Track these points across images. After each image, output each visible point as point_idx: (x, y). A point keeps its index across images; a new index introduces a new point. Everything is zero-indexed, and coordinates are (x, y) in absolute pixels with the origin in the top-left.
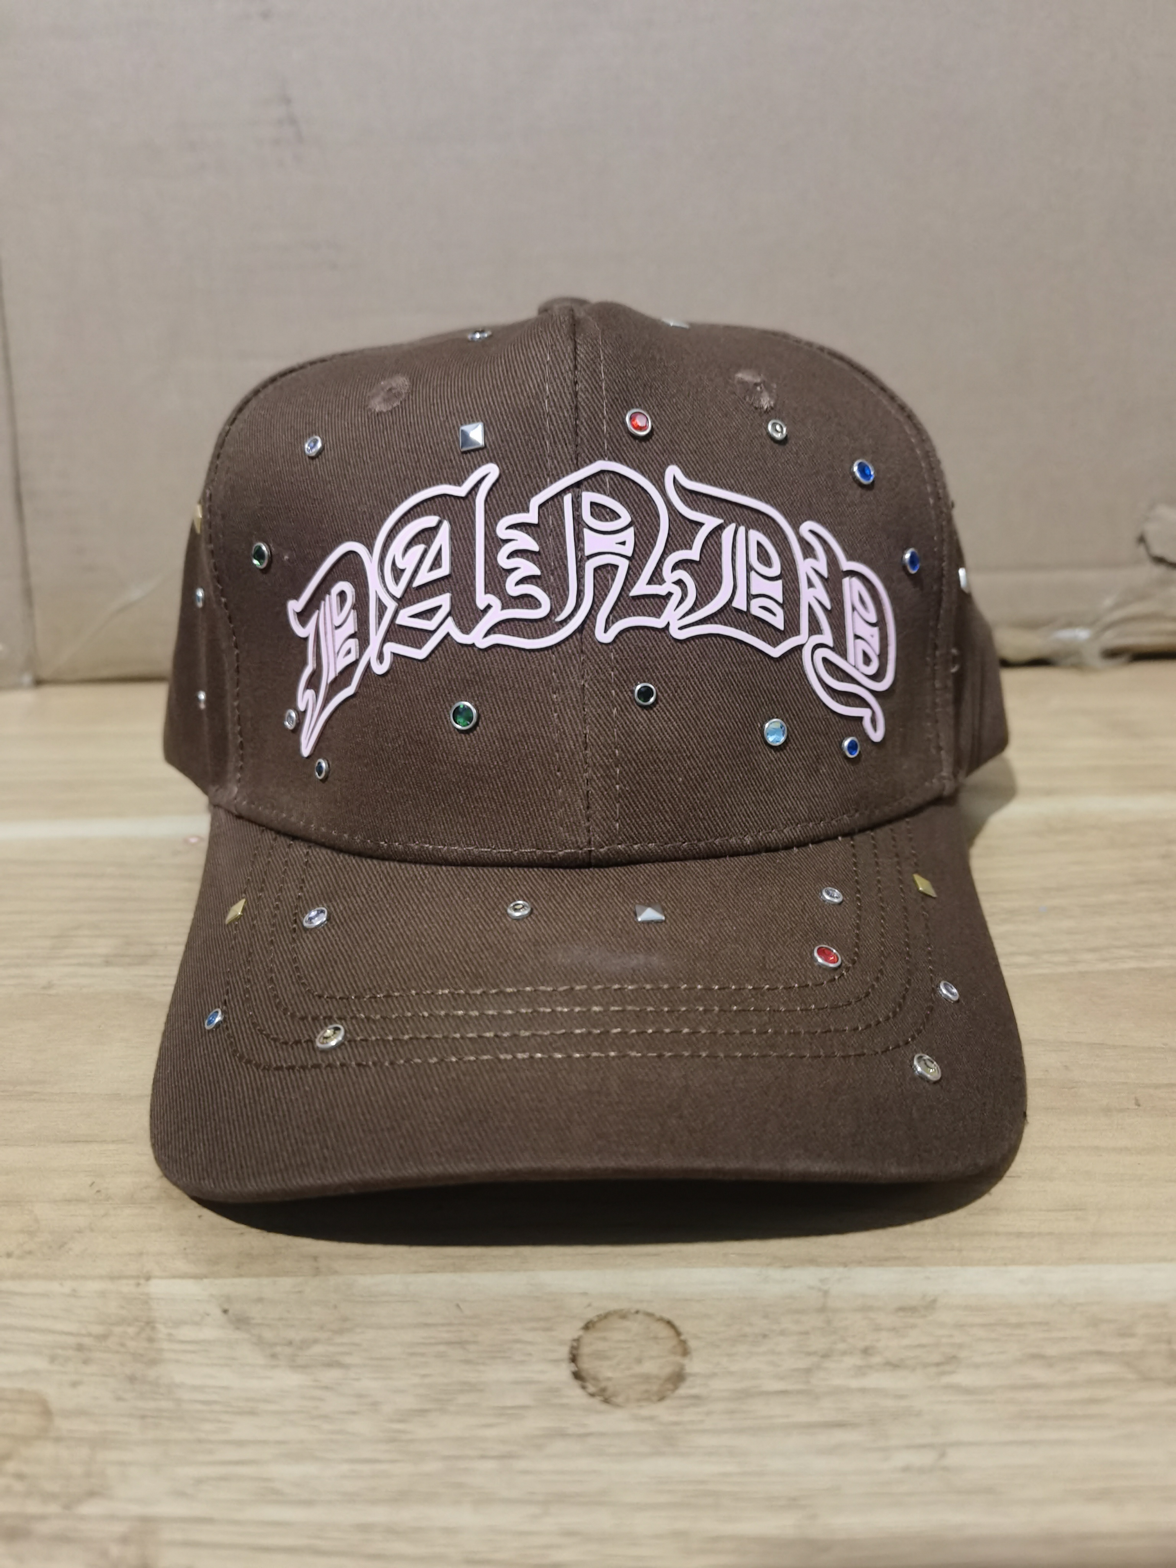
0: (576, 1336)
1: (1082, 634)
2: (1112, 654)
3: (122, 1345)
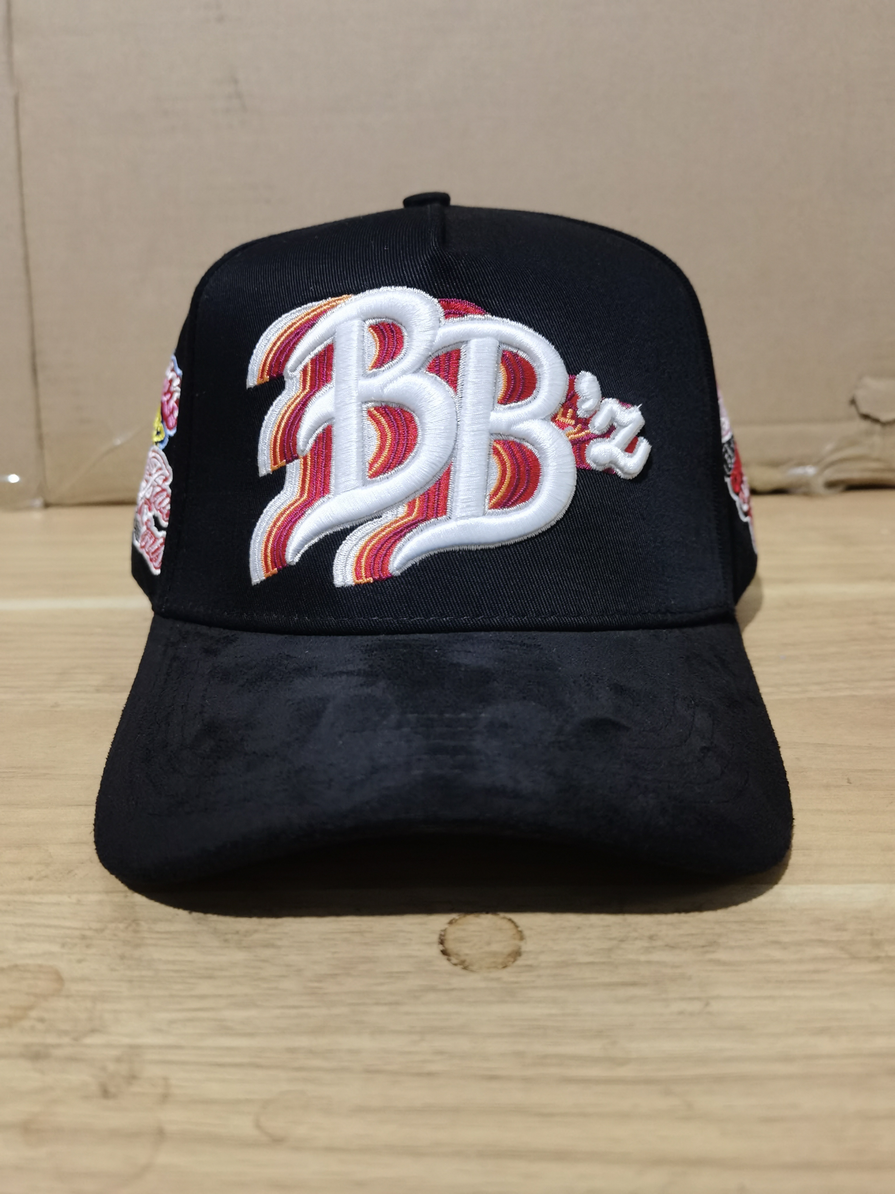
0: (443, 929)
1: (811, 471)
2: (832, 485)
3: (115, 935)
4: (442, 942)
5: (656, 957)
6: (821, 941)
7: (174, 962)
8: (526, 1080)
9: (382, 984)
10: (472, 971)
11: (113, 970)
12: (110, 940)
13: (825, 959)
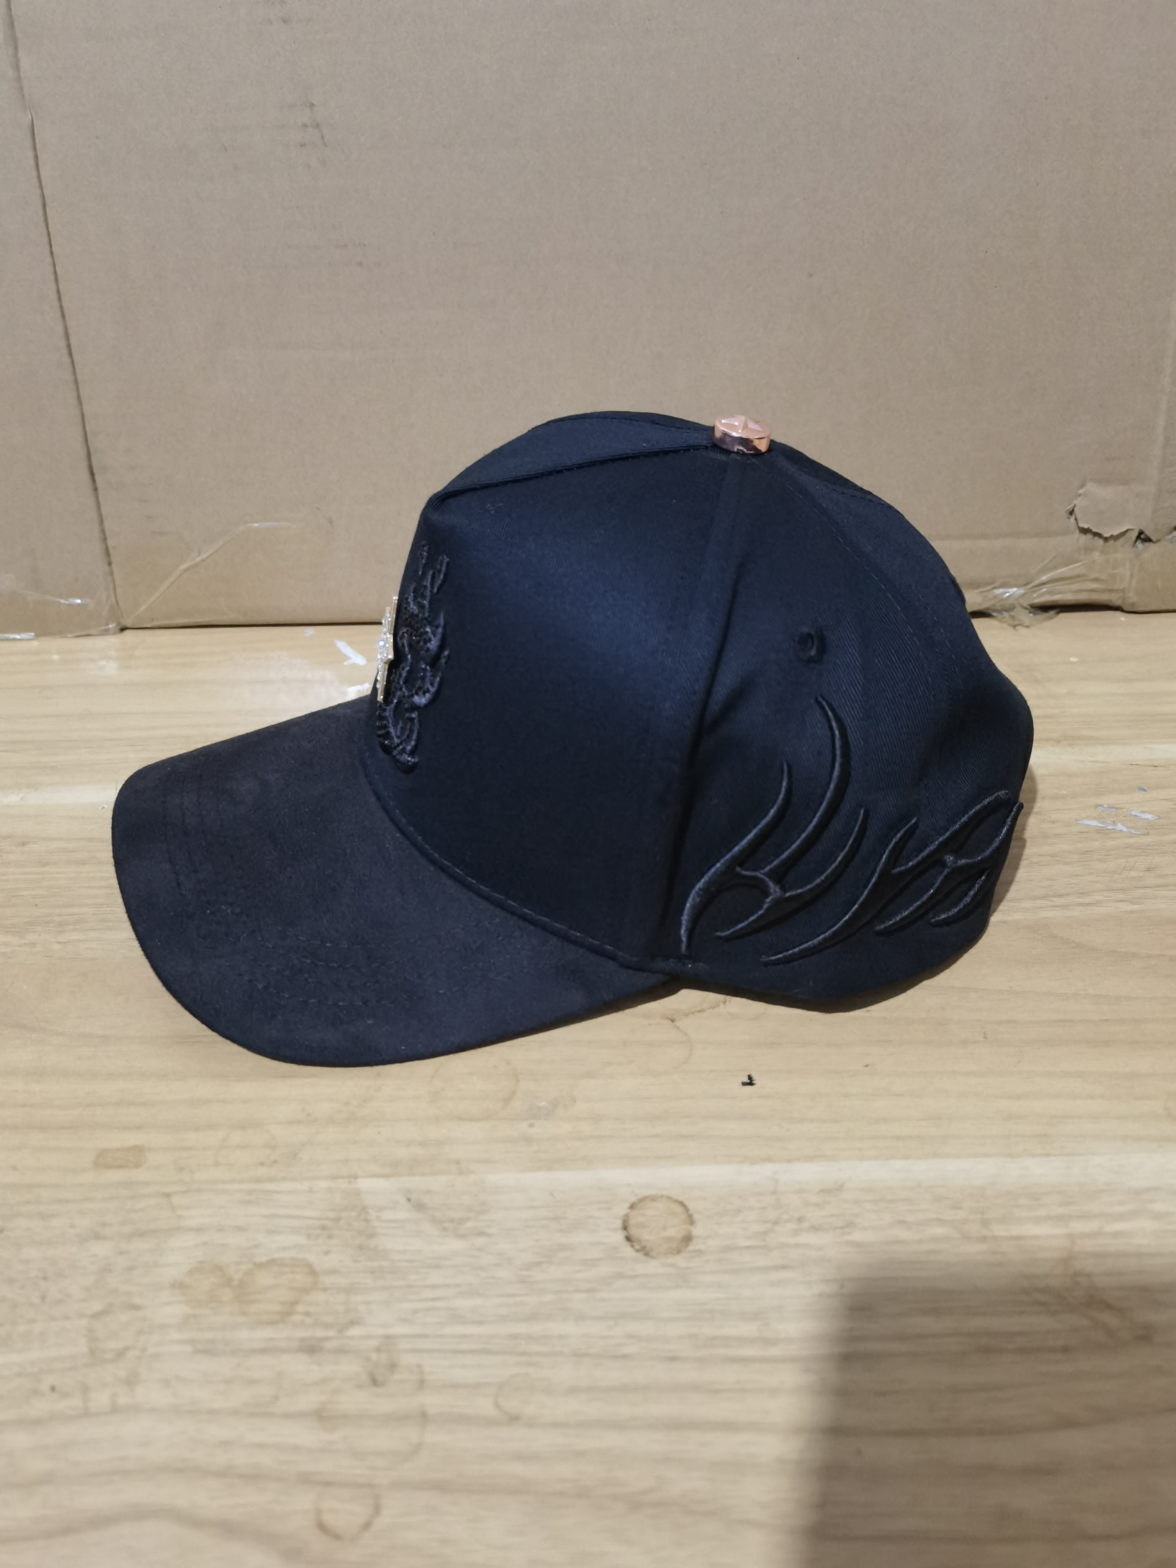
0: (625, 1214)
1: (1014, 592)
2: (1043, 608)
3: (350, 1225)
4: (625, 1228)
5: (802, 1239)
6: (939, 1220)
7: (405, 1252)
8: (699, 1360)
9: (579, 1272)
10: (653, 1257)
11: (355, 1261)
12: (348, 1230)
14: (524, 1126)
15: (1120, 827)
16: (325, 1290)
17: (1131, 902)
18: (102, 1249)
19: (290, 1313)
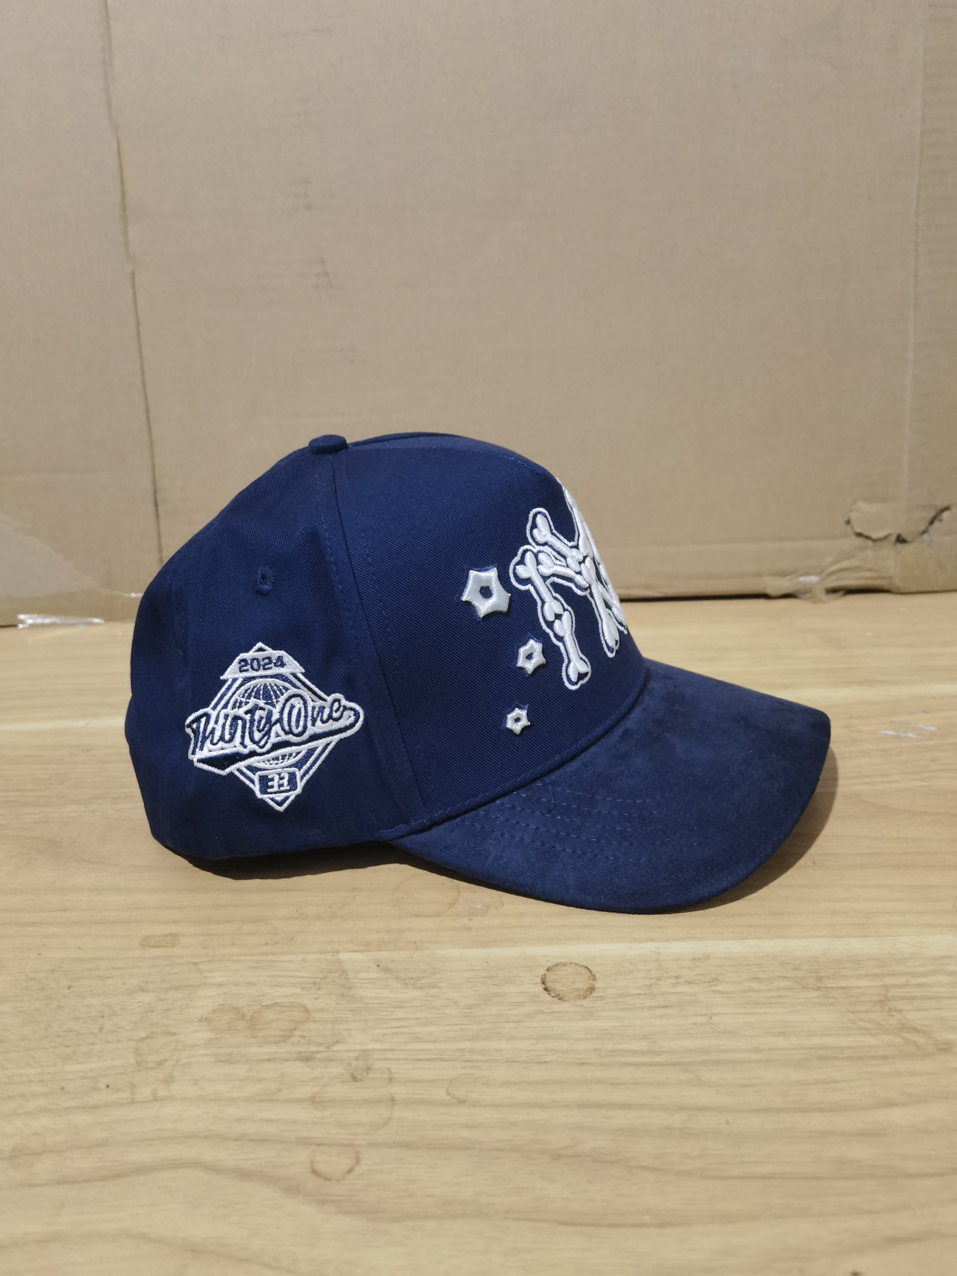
0: (544, 974)
1: (813, 579)
2: (833, 591)
3: (334, 981)
4: (543, 983)
5: (679, 989)
6: (784, 977)
7: (376, 998)
8: (602, 1064)
9: (509, 1010)
10: (564, 1001)
11: (339, 1004)
12: (333, 984)
13: (785, 989)
14: (465, 921)
15: (910, 735)
16: (316, 1022)
17: (922, 781)
18: (146, 998)
19: (290, 1037)
